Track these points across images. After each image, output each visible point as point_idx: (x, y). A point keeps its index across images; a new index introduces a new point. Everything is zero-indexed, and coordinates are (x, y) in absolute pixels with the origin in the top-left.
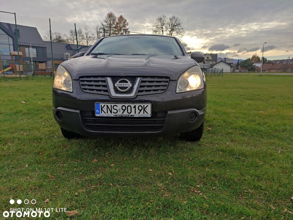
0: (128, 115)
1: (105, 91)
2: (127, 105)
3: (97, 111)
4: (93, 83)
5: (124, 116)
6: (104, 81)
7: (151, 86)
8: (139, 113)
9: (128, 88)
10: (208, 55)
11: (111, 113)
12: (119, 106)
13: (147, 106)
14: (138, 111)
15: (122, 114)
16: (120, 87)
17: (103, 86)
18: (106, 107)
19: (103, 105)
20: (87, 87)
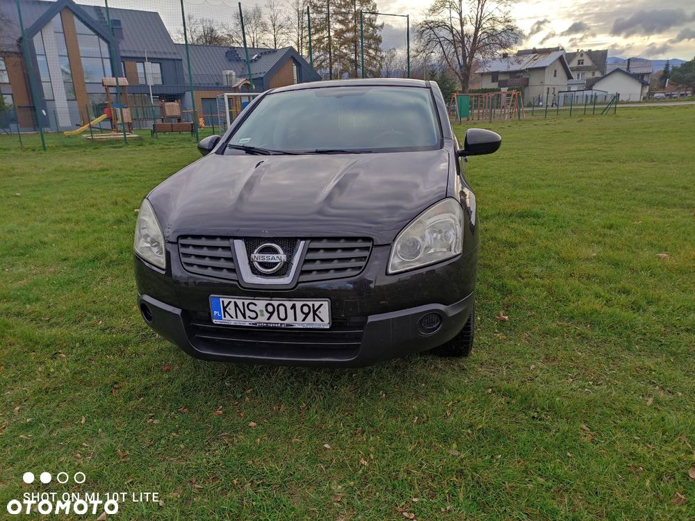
0: (281, 324)
1: (230, 270)
2: (276, 303)
3: (215, 312)
4: (205, 252)
5: (271, 325)
6: (228, 248)
7: (331, 260)
8: (304, 320)
9: (279, 264)
10: (582, 55)
11: (245, 318)
12: (261, 304)
13: (321, 305)
14: (300, 316)
15: (268, 321)
16: (261, 264)
17: (227, 259)
18: (232, 306)
19: (226, 301)
20: (192, 260)
